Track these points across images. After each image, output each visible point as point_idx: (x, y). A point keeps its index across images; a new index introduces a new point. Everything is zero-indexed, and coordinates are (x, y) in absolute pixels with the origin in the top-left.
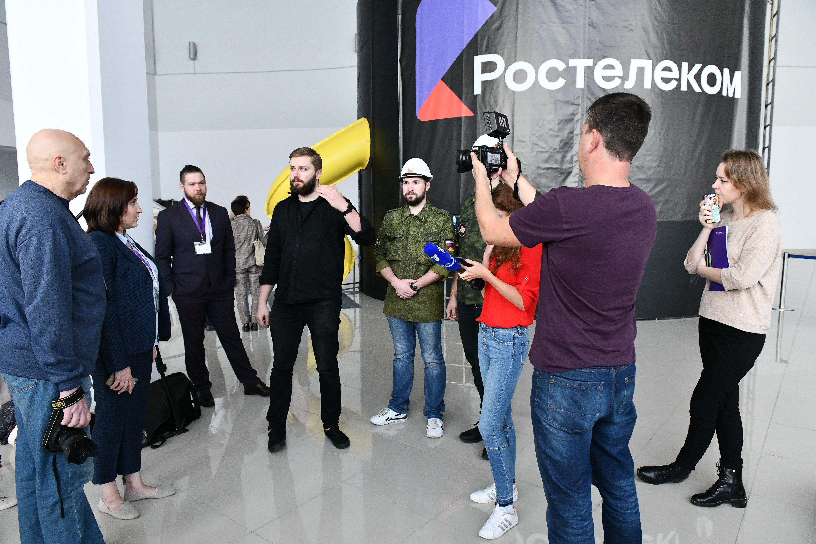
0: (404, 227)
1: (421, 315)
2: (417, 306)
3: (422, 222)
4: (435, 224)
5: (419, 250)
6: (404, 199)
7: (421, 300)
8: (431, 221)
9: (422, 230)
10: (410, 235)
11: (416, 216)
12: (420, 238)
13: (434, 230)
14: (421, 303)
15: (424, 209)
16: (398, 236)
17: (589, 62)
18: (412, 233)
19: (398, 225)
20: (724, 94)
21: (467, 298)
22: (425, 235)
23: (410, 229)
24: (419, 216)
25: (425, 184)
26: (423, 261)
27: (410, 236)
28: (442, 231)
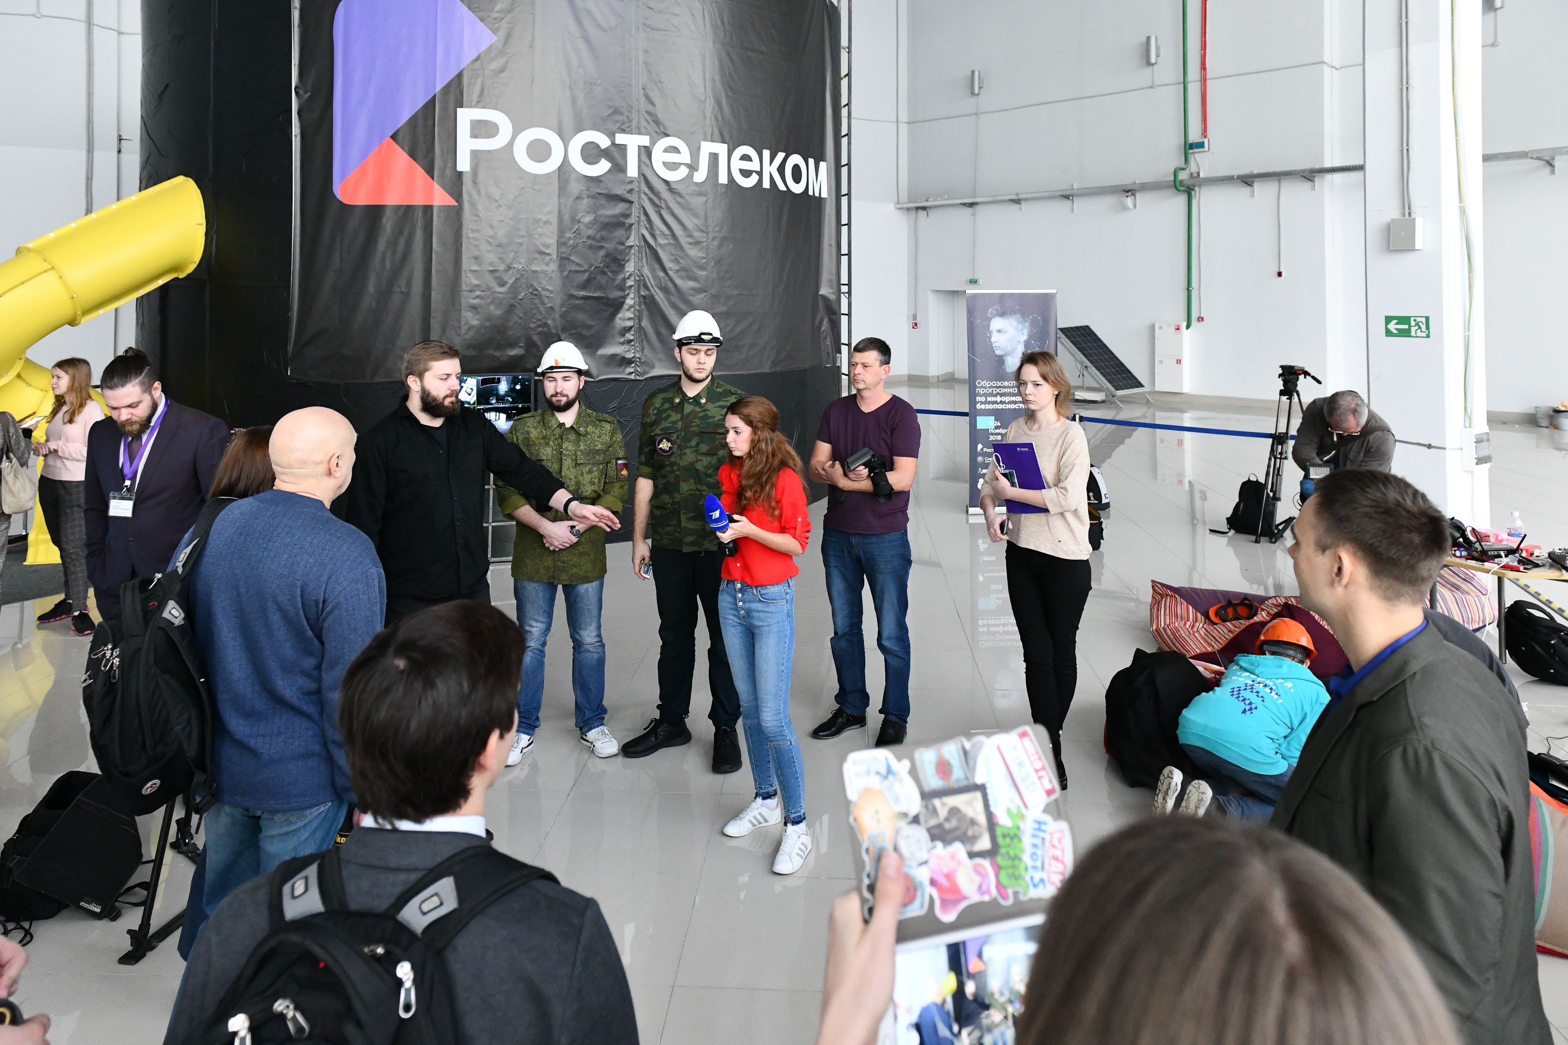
0: (551, 443)
1: (582, 573)
2: (575, 559)
3: (580, 435)
4: (600, 437)
5: (581, 478)
6: (549, 402)
7: (582, 550)
8: (593, 433)
9: (582, 447)
10: (565, 455)
11: (572, 427)
12: (581, 459)
13: (600, 446)
14: (582, 554)
15: (579, 414)
16: (544, 458)
17: (645, 140)
18: (567, 453)
19: (542, 441)
20: (811, 193)
21: (686, 544)
22: (588, 454)
23: (564, 447)
24: (575, 426)
25: (579, 379)
26: (588, 493)
27: (565, 458)
28: (609, 447)
